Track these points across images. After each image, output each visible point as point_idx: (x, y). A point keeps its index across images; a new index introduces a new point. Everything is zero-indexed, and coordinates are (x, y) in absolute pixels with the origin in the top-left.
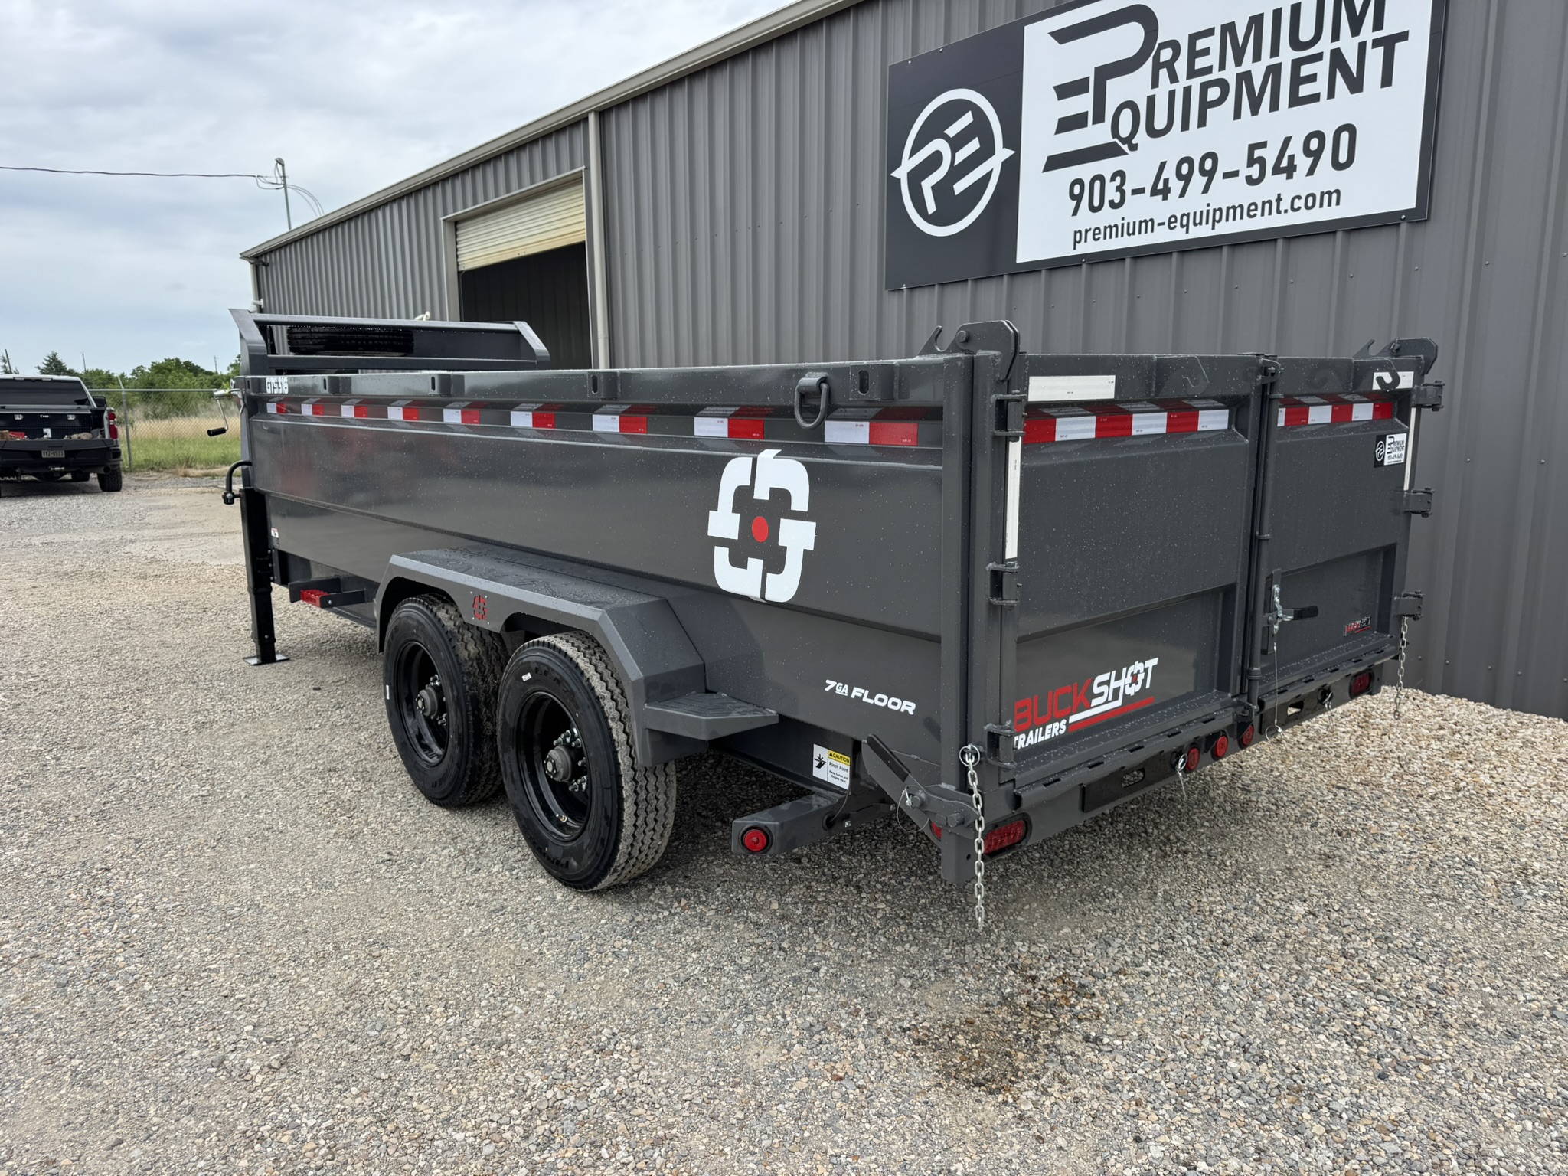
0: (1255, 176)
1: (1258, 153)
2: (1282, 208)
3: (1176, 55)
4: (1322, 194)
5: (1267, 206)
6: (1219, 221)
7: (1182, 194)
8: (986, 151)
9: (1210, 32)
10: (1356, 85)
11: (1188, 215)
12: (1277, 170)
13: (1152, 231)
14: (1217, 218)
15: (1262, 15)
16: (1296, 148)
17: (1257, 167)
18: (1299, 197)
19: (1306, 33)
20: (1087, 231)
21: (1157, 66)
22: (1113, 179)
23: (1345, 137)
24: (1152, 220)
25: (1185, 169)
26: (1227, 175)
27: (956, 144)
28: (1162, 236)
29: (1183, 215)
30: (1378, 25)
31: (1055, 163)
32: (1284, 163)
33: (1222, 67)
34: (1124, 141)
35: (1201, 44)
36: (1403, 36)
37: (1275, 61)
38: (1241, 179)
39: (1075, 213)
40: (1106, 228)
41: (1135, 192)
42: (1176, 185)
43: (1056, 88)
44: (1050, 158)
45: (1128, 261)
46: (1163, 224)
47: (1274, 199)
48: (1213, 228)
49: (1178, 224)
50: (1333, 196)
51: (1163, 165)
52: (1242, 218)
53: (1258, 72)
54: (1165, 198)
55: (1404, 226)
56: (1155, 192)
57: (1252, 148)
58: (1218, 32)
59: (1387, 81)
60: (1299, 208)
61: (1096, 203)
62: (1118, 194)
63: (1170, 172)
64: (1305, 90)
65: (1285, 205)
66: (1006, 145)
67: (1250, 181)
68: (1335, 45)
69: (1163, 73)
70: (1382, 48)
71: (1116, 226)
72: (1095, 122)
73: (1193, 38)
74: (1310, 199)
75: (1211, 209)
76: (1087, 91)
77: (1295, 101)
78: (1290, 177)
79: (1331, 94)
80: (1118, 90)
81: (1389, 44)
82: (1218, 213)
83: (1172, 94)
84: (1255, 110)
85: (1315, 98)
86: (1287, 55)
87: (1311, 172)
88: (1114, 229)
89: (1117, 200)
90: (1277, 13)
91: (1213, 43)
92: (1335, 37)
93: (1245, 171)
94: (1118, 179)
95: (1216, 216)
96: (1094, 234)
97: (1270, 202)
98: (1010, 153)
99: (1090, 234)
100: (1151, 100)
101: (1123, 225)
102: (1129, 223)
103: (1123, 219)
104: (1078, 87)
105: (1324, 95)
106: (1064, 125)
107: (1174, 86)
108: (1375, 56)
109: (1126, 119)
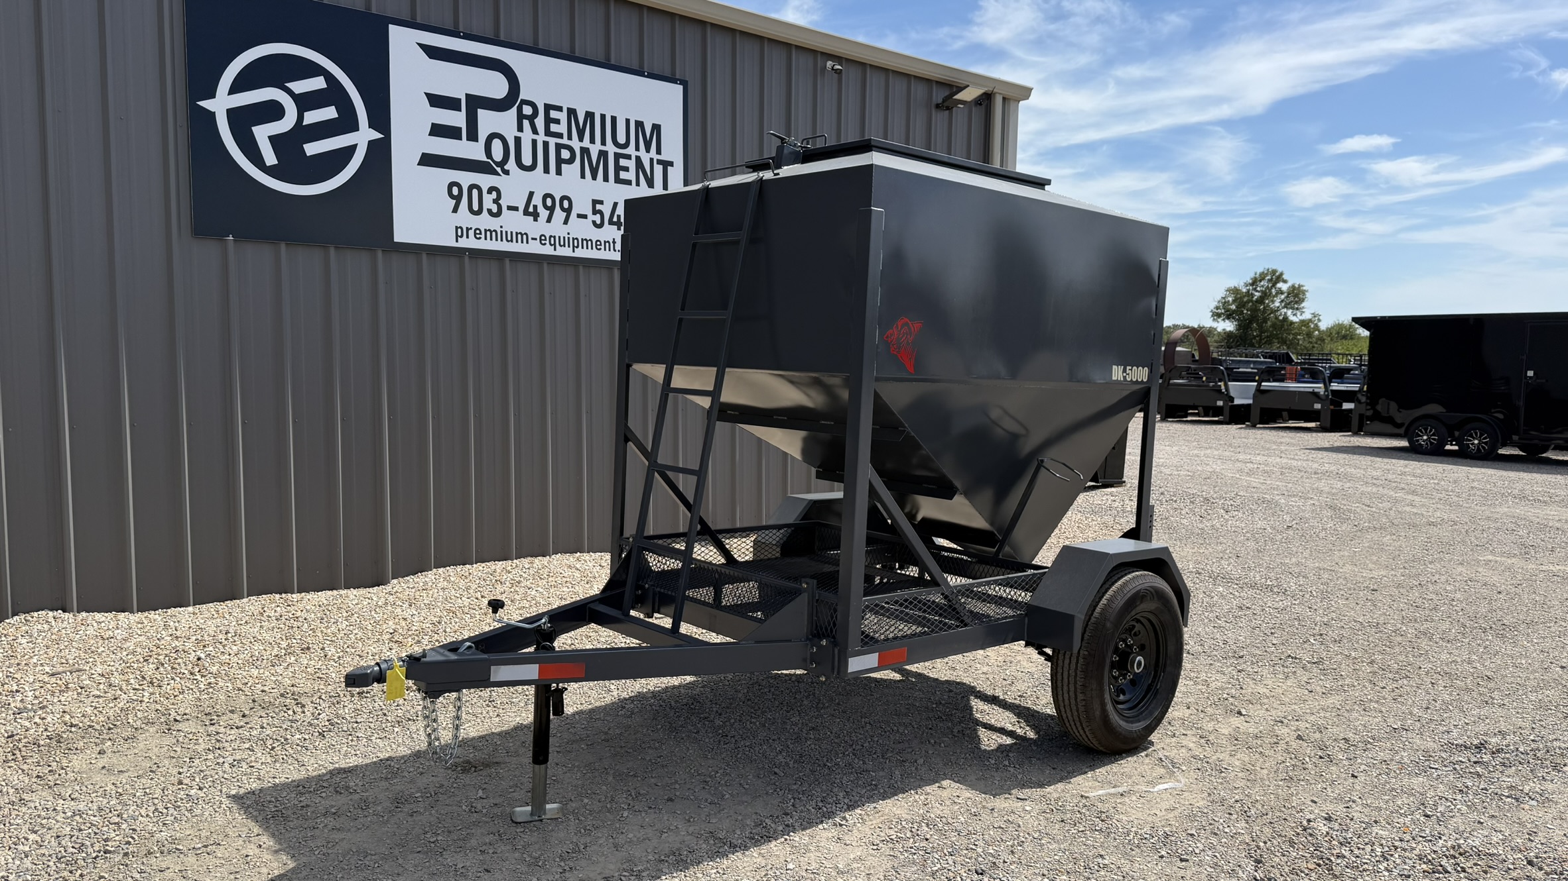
0: (598, 222)
1: (598, 207)
2: (617, 249)
3: (536, 113)
5: (607, 244)
6: (577, 247)
7: (549, 220)
8: (347, 123)
9: (559, 109)
10: (650, 183)
11: (554, 237)
12: (611, 222)
13: (527, 243)
14: (576, 245)
15: (594, 113)
17: (598, 215)
19: (621, 139)
20: (468, 229)
21: (521, 117)
22: (490, 191)
24: (526, 234)
25: (549, 202)
26: (580, 216)
27: (305, 102)
28: (534, 248)
29: (551, 237)
30: (659, 152)
31: (428, 160)
32: (615, 219)
33: (570, 138)
34: (497, 164)
35: (554, 114)
36: (671, 164)
37: (603, 148)
38: (588, 223)
39: (455, 210)
40: (486, 231)
41: (510, 208)
42: (543, 214)
44: (424, 155)
45: (507, 261)
46: (536, 239)
47: (611, 241)
48: (574, 251)
49: (547, 242)
51: (531, 194)
52: (592, 249)
53: (595, 150)
54: (535, 220)
56: (526, 213)
57: (595, 202)
58: (565, 110)
59: (665, 187)
61: (476, 207)
62: (495, 206)
63: (537, 200)
64: (623, 175)
66: (372, 125)
67: (594, 222)
68: (638, 154)
69: (526, 123)
70: (661, 166)
71: (495, 231)
72: (468, 139)
73: (548, 108)
75: (571, 237)
76: (459, 109)
77: (618, 180)
78: (619, 229)
79: (638, 184)
80: (488, 121)
81: (666, 164)
82: (576, 241)
83: (534, 142)
84: (594, 177)
85: (629, 182)
86: (611, 149)
88: (494, 234)
89: (495, 209)
90: (603, 117)
91: (562, 116)
92: (637, 149)
93: (591, 217)
94: (494, 193)
95: (575, 243)
96: (475, 234)
97: (608, 242)
98: (378, 136)
99: (471, 233)
100: (518, 141)
101: (501, 232)
102: (506, 232)
103: (502, 227)
104: (450, 103)
105: (634, 183)
106: (438, 130)
107: (535, 137)
108: (658, 169)
109: (497, 147)
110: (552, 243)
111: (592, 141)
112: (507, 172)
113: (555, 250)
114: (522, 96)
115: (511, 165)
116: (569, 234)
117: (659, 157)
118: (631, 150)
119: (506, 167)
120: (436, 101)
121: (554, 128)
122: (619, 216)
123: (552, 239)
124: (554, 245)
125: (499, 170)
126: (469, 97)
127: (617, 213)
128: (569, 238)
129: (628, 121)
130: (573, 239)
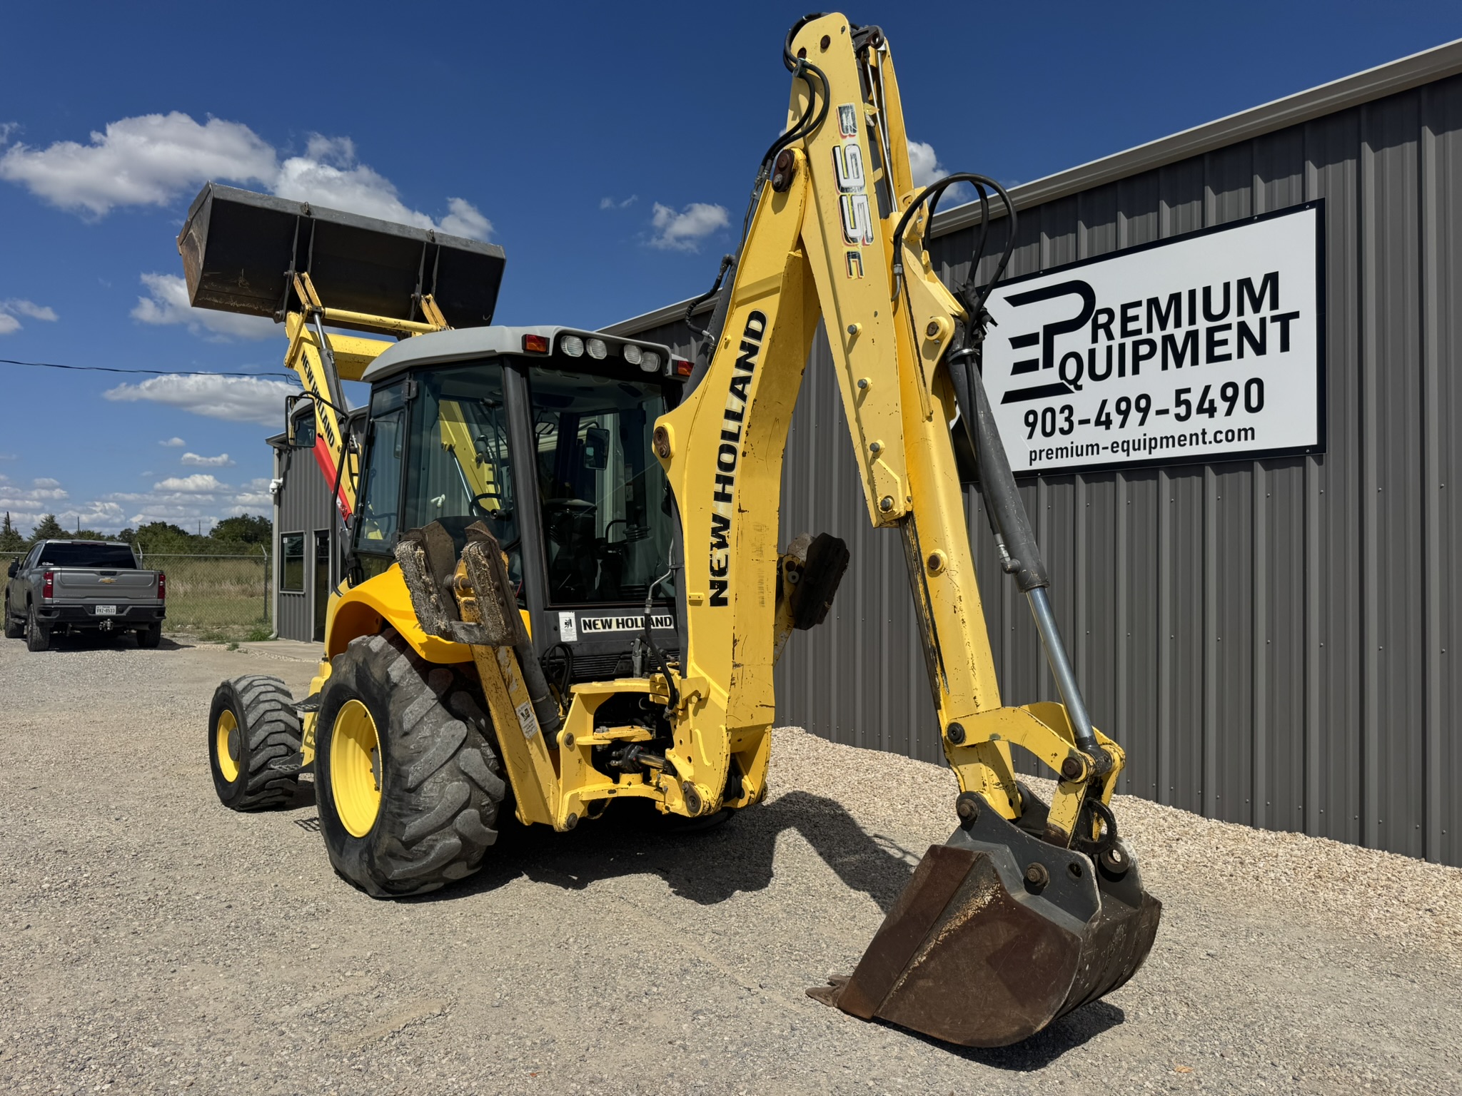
0: (1183, 413)
1: (1183, 397)
2: (1207, 440)
4: (1240, 431)
6: (1155, 448)
7: (1122, 425)
11: (1128, 442)
12: (1200, 410)
13: (1098, 453)
14: (1153, 445)
16: (1215, 394)
17: (1183, 407)
18: (1221, 432)
20: (1041, 451)
22: (1062, 411)
23: (1254, 387)
24: (1097, 445)
25: (1123, 406)
26: (1159, 413)
28: (1106, 457)
29: (1124, 442)
32: (1206, 405)
38: (1171, 415)
39: (1030, 436)
41: (1081, 422)
42: (1116, 419)
44: (1007, 394)
45: (1078, 477)
46: (1107, 448)
47: (1199, 433)
48: (1150, 453)
49: (1120, 449)
50: (1249, 432)
51: (1104, 403)
52: (1174, 446)
54: (1108, 428)
55: (1309, 458)
56: (1098, 423)
57: (1179, 392)
60: (1221, 441)
61: (1048, 429)
62: (1067, 423)
63: (1111, 408)
65: (1209, 437)
67: (1178, 417)
71: (1066, 448)
74: (1230, 434)
75: (1147, 438)
81: (1285, 320)
82: (1153, 442)
86: (1202, 325)
87: (1229, 413)
88: (1065, 451)
89: (1066, 426)
90: (1192, 294)
93: (1174, 410)
94: (1067, 412)
96: (1047, 454)
97: (1196, 435)
99: (1044, 454)
101: (1072, 447)
102: (1077, 447)
103: (1072, 443)
104: (1029, 340)
105: (1235, 355)
106: (1020, 368)
107: (1110, 343)
108: (1274, 330)
109: (1071, 366)
110: (1125, 448)
111: (1178, 324)
112: (1079, 388)
113: (1128, 455)
114: (1098, 306)
115: (1085, 379)
116: (1145, 435)
117: (1276, 313)
118: (1232, 318)
119: (1079, 383)
120: (1018, 342)
121: (1131, 326)
122: (1212, 402)
123: (1125, 445)
124: (1128, 450)
125: (1072, 387)
126: (1047, 328)
127: (1209, 397)
128: (1145, 440)
129: (1227, 286)
130: (1150, 440)
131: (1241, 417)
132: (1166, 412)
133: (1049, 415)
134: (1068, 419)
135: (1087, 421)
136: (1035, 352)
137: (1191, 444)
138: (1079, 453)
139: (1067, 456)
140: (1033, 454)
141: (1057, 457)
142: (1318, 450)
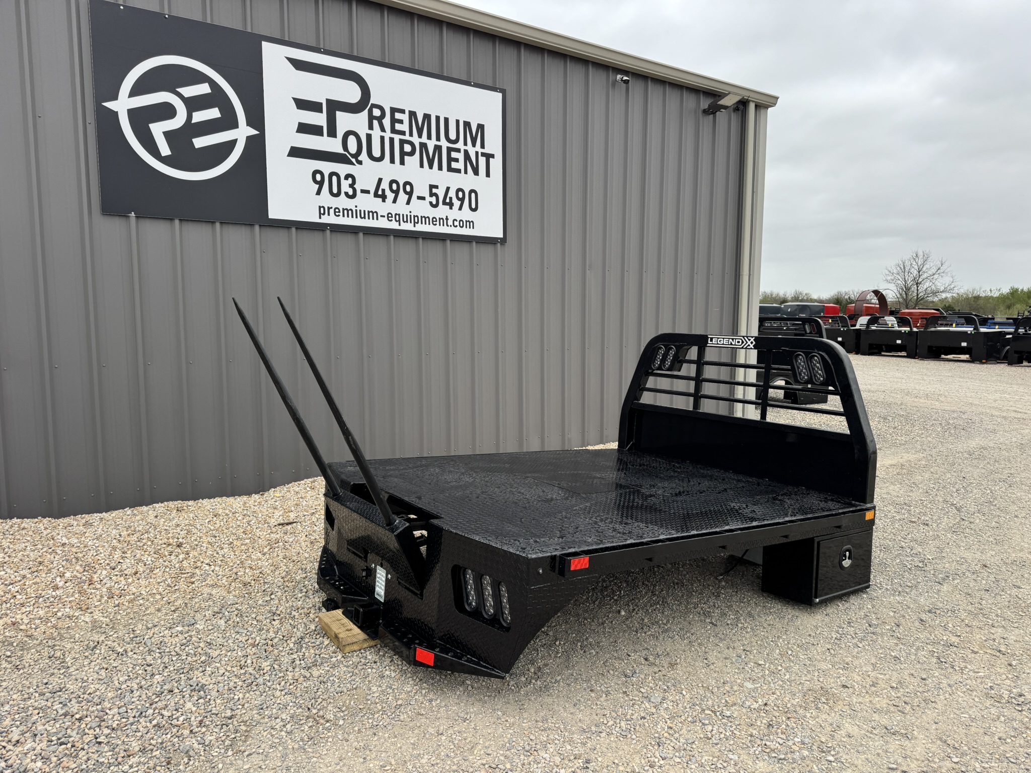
0: (434, 203)
1: (434, 191)
2: (449, 224)
3: (383, 115)
4: (466, 221)
5: (441, 221)
6: (418, 223)
7: (395, 201)
8: (228, 121)
9: (403, 111)
10: (476, 172)
11: (399, 215)
12: (444, 203)
13: (377, 219)
15: (430, 115)
16: (452, 193)
17: (434, 198)
18: (457, 221)
19: (453, 136)
20: (329, 208)
21: (371, 118)
22: (346, 177)
23: (473, 195)
24: (376, 212)
25: (394, 187)
26: (419, 198)
27: (193, 104)
28: (383, 223)
29: (396, 214)
30: (483, 146)
31: (295, 152)
32: (448, 200)
33: (411, 135)
34: (352, 156)
35: (398, 116)
36: (493, 156)
37: (438, 143)
38: (427, 202)
39: (318, 193)
40: (344, 210)
41: (363, 191)
43: (294, 99)
44: (292, 148)
45: (361, 235)
46: (384, 216)
47: (444, 218)
48: (415, 226)
49: (393, 219)
50: (470, 224)
51: (380, 180)
52: (429, 224)
53: (431, 145)
54: (384, 201)
55: (499, 245)
56: (376, 195)
57: (432, 187)
58: (407, 112)
59: (488, 175)
60: (456, 226)
61: (335, 191)
62: (351, 189)
63: (385, 185)
64: (454, 165)
65: (450, 223)
66: (249, 124)
67: (431, 203)
68: (466, 148)
69: (375, 123)
70: (485, 158)
71: (351, 210)
72: (328, 136)
73: (393, 110)
74: (461, 222)
75: (412, 215)
76: (321, 112)
77: (450, 169)
78: (451, 208)
80: (344, 121)
81: (489, 156)
82: (416, 218)
83: (382, 138)
84: (431, 167)
85: (458, 171)
86: (444, 144)
87: (460, 209)
88: (350, 212)
89: (351, 192)
90: (438, 118)
92: (465, 144)
93: (428, 199)
94: (350, 181)
95: (416, 220)
96: (335, 212)
98: (255, 132)
99: (332, 211)
100: (369, 137)
101: (356, 210)
102: (360, 211)
103: (356, 207)
104: (314, 107)
105: (463, 171)
106: (303, 128)
107: (383, 134)
108: (482, 160)
109: (352, 142)
110: (397, 219)
111: (429, 137)
112: (360, 163)
113: (400, 225)
114: (372, 101)
115: (364, 156)
116: (410, 212)
117: (483, 151)
118: (460, 145)
119: (360, 158)
120: (302, 104)
121: (398, 127)
122: (451, 198)
124: (399, 221)
125: (354, 160)
126: (328, 101)
127: (449, 195)
129: (458, 122)
131: (466, 214)
132: (423, 198)
133: (334, 178)
134: (352, 186)
135: (368, 192)
136: (320, 119)
137: (440, 225)
138: (363, 216)
139: (352, 217)
140: (322, 209)
141: (344, 216)
142: (503, 241)
